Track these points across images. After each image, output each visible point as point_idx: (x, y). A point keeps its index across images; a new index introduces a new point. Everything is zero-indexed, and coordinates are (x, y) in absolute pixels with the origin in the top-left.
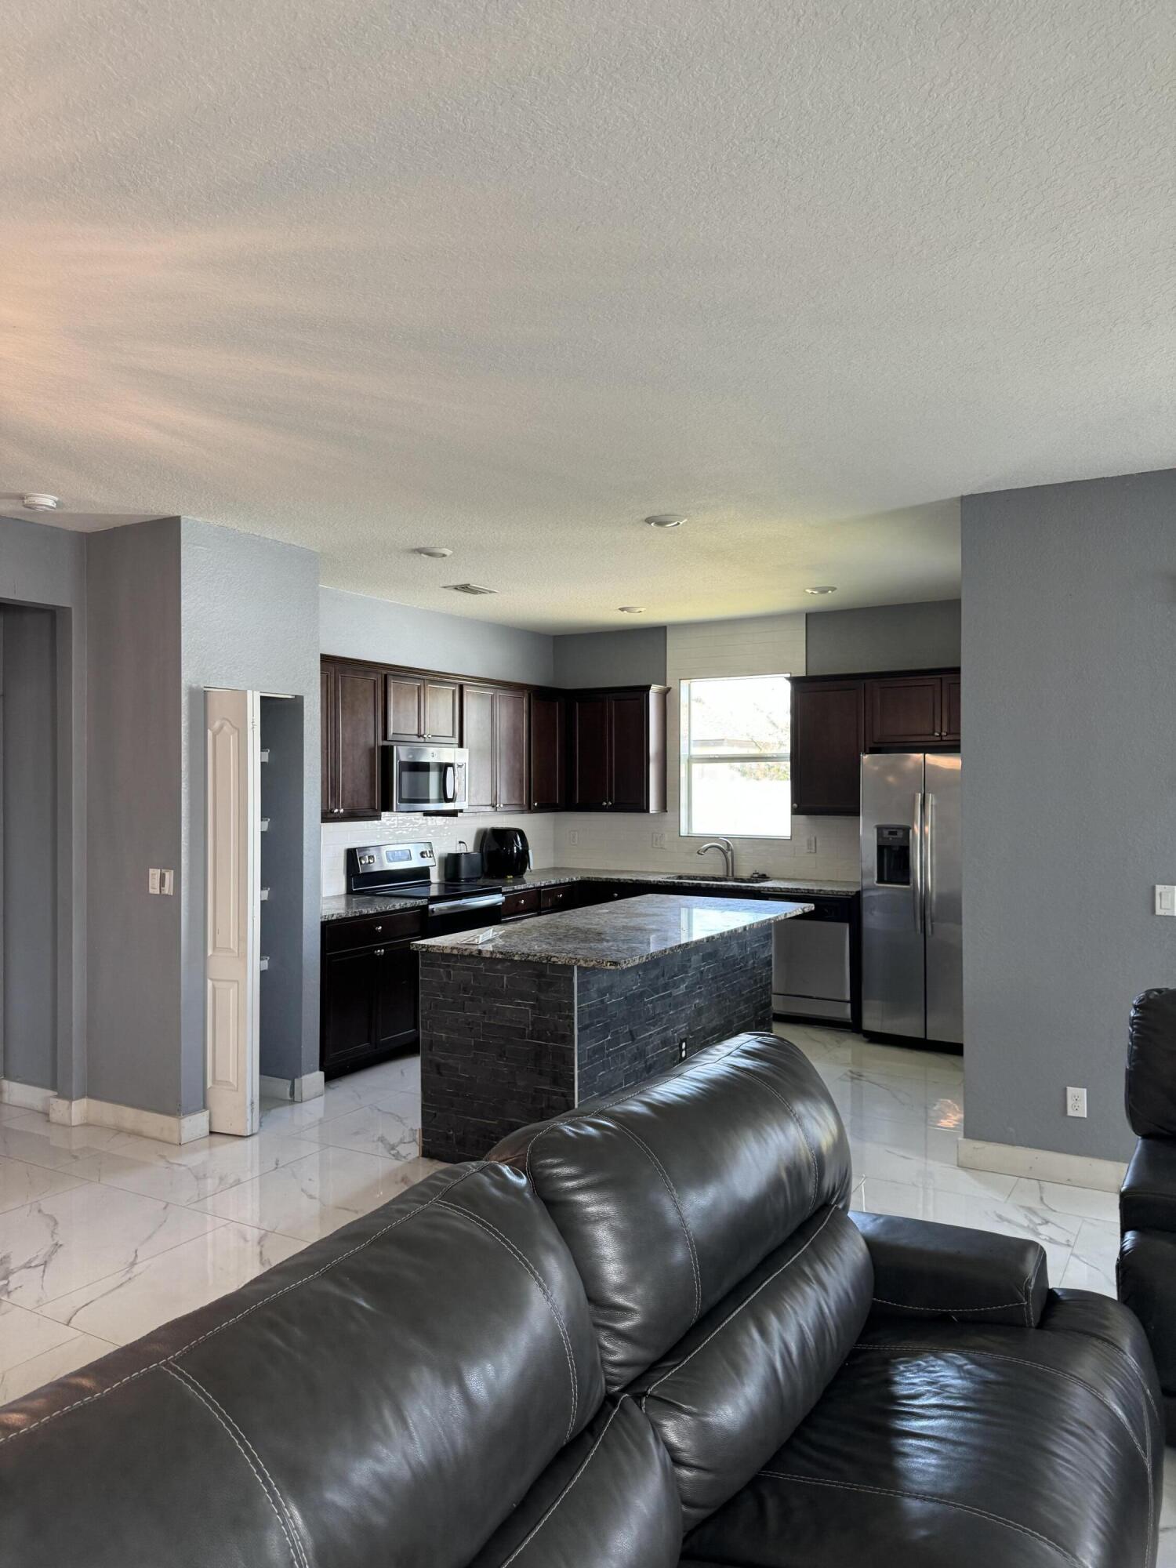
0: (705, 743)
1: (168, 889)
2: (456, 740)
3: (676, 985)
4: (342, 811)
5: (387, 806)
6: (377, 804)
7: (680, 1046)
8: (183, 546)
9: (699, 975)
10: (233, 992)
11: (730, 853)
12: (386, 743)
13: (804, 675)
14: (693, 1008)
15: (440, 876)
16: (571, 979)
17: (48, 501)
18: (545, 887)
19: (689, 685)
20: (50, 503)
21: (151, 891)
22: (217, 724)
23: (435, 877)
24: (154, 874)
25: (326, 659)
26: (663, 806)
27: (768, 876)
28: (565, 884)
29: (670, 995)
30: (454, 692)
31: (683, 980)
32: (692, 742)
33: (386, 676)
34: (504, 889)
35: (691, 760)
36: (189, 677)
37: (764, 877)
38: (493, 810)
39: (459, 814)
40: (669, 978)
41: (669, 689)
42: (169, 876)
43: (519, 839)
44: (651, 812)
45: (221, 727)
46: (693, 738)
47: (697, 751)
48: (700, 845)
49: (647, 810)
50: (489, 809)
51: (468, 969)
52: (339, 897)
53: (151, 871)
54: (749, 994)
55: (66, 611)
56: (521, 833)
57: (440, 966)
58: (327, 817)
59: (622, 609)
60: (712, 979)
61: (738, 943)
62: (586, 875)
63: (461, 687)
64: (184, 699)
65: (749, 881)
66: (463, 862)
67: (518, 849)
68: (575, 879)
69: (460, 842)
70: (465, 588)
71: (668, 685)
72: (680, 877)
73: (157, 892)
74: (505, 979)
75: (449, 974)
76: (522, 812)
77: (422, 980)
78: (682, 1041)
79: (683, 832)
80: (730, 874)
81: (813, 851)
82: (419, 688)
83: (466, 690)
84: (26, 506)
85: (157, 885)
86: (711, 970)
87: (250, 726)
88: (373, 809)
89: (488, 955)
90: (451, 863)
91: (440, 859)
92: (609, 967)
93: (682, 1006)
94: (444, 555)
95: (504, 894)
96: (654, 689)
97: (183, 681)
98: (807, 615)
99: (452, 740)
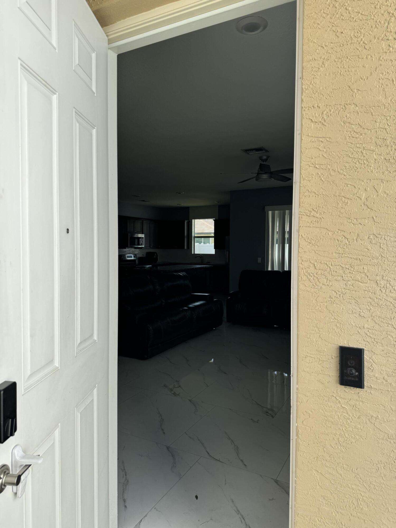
0: (198, 233)
2: (142, 232)
5: (127, 246)
6: (125, 246)
11: (202, 257)
12: (127, 233)
13: (218, 219)
19: (195, 221)
23: (137, 262)
26: (188, 248)
28: (166, 264)
30: (141, 222)
33: (127, 219)
35: (195, 237)
39: (143, 248)
41: (190, 221)
43: (156, 255)
46: (195, 233)
47: (196, 235)
49: (184, 248)
50: (149, 247)
56: (156, 253)
59: (178, 204)
62: (170, 263)
63: (143, 221)
66: (142, 259)
67: (155, 257)
68: (168, 263)
70: (144, 201)
72: (191, 263)
76: (156, 249)
79: (193, 253)
80: (202, 262)
81: (219, 257)
82: (134, 221)
83: (144, 221)
90: (140, 259)
95: (152, 265)
96: (186, 222)
98: (219, 206)
99: (141, 232)
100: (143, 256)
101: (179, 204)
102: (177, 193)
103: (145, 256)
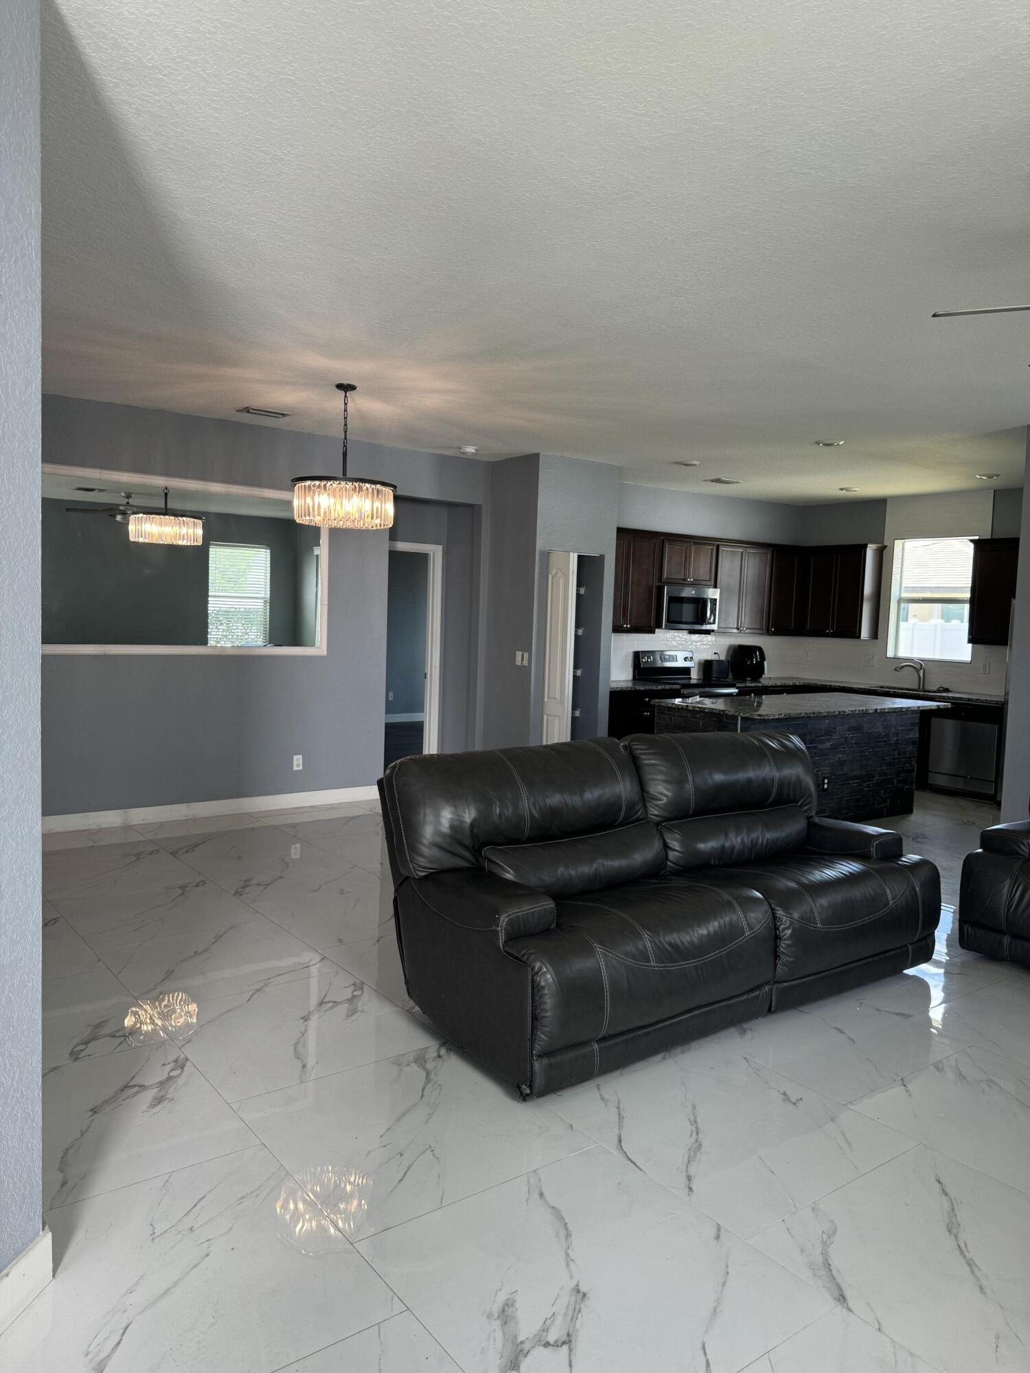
0: (914, 589)
1: (525, 663)
2: (713, 583)
3: (821, 742)
4: (629, 626)
5: (659, 626)
6: (653, 623)
7: (824, 780)
8: (540, 470)
9: (843, 740)
10: (557, 722)
11: (922, 671)
12: (660, 584)
13: (989, 537)
14: (836, 759)
15: (698, 675)
16: (736, 724)
17: (471, 450)
18: (772, 686)
19: (903, 544)
20: (473, 451)
21: (517, 663)
22: (554, 571)
23: (694, 674)
24: (519, 654)
25: (620, 531)
26: (874, 634)
27: (950, 689)
28: (789, 686)
29: (815, 747)
30: (712, 550)
31: (829, 740)
32: (903, 588)
33: (663, 540)
34: (738, 685)
35: (901, 601)
36: (540, 544)
37: (947, 690)
38: (739, 631)
39: (712, 633)
40: (816, 737)
41: (886, 547)
42: (526, 655)
43: (758, 653)
44: (862, 638)
45: (556, 573)
46: (903, 585)
47: (904, 595)
48: (900, 665)
49: (859, 637)
50: (736, 631)
51: (681, 716)
52: (629, 681)
53: (517, 652)
54: (892, 761)
55: (480, 506)
56: (760, 649)
57: (667, 714)
58: (617, 629)
59: (842, 489)
60: (856, 744)
61: (882, 725)
62: (807, 682)
63: (718, 547)
64: (537, 557)
65: (934, 692)
66: (715, 666)
67: (756, 660)
68: (797, 684)
69: (715, 653)
70: (718, 481)
71: (885, 544)
72: (881, 687)
73: (520, 664)
74: (701, 723)
75: (671, 719)
76: (762, 634)
77: (657, 723)
78: (824, 778)
79: (890, 654)
80: (921, 687)
81: (987, 672)
82: (687, 548)
83: (722, 549)
84: (462, 453)
85: (520, 661)
86: (855, 738)
87: (571, 572)
88: (650, 626)
89: (692, 708)
90: (707, 666)
91: (700, 663)
92: (756, 717)
93: (827, 756)
94: (695, 465)
95: (737, 688)
96: (872, 547)
97: (537, 547)
98: (995, 491)
99: (709, 583)
100: (717, 659)
101: (847, 489)
102: (818, 443)
103: (723, 657)
